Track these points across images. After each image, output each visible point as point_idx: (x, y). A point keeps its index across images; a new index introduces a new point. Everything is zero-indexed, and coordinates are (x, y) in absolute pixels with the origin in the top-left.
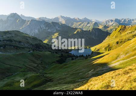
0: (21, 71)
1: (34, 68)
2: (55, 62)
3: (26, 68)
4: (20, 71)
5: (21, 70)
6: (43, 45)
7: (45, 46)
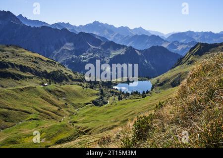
0: (30, 120)
1: (53, 114)
2: (90, 103)
3: (38, 113)
4: (29, 118)
5: (31, 117)
6: (66, 73)
7: (70, 75)
